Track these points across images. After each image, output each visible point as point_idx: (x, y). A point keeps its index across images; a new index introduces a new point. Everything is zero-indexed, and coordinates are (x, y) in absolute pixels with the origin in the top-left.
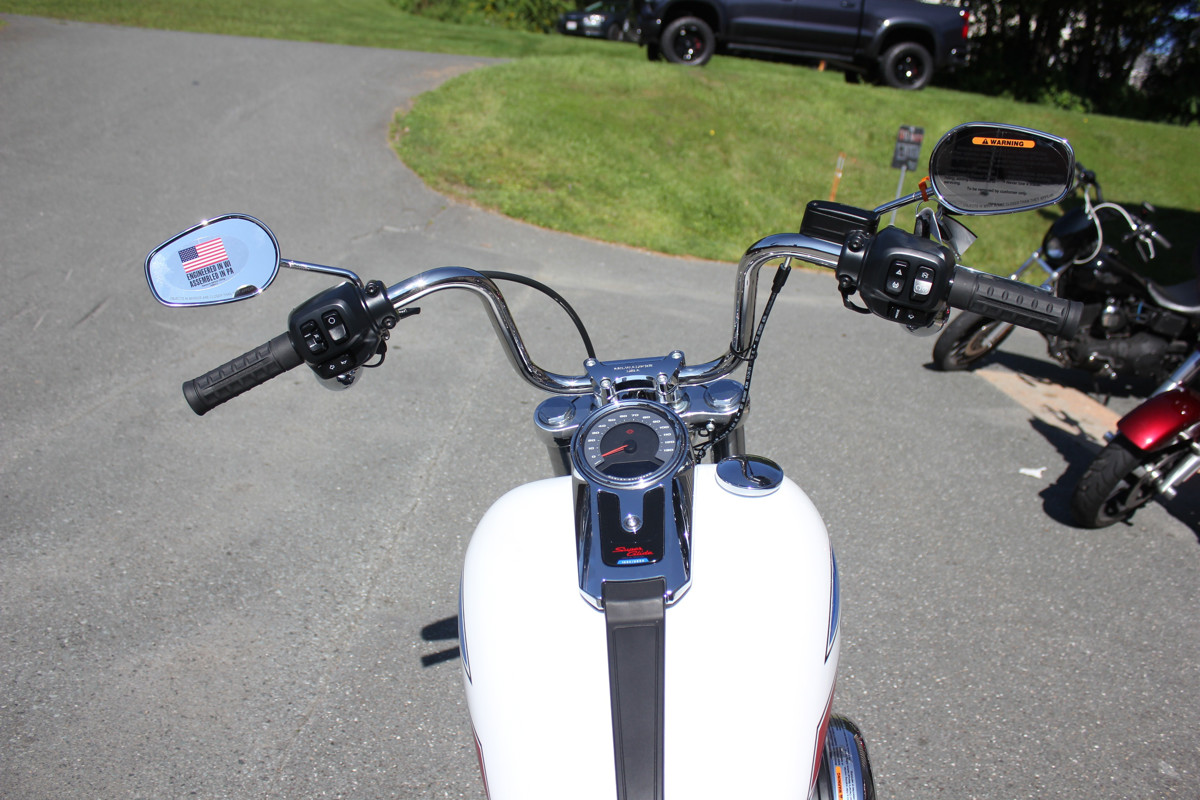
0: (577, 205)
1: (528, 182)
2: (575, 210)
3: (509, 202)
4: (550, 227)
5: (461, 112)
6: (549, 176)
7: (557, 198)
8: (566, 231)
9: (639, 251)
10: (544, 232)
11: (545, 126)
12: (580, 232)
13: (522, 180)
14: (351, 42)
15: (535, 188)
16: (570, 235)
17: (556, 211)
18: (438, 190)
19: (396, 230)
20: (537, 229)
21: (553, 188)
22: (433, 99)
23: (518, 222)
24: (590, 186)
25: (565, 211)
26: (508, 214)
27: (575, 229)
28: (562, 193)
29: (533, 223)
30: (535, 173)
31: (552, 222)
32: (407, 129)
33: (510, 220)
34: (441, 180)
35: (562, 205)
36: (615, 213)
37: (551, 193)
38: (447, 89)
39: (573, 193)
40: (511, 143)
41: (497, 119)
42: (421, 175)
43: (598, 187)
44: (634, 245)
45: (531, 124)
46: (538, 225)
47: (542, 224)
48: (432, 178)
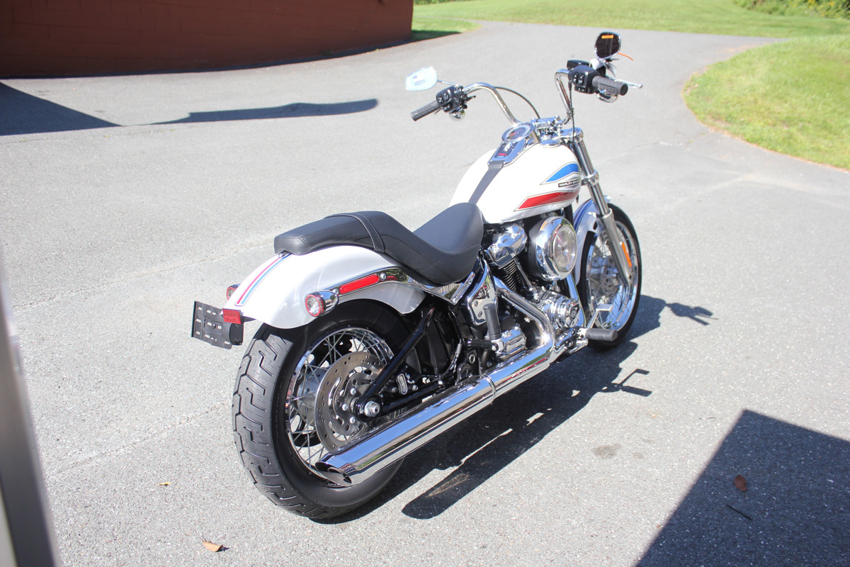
0: (801, 137)
1: (770, 121)
2: (799, 141)
3: (751, 133)
4: (776, 151)
5: (738, 75)
6: (787, 118)
7: (789, 132)
8: (787, 153)
9: (840, 170)
10: (772, 153)
11: (796, 85)
12: (797, 155)
13: (765, 120)
14: (697, 31)
15: (774, 125)
16: (789, 157)
17: (784, 140)
18: (704, 123)
19: (666, 144)
20: (765, 151)
21: (788, 126)
22: (721, 66)
23: (753, 146)
24: (817, 126)
25: (791, 141)
26: (748, 140)
27: (795, 153)
28: (793, 130)
29: (764, 147)
30: (777, 115)
31: (778, 147)
32: (696, 85)
33: (748, 144)
34: (709, 118)
35: (791, 136)
36: (831, 144)
37: (785, 129)
38: (734, 60)
39: (802, 130)
40: (765, 95)
41: (761, 79)
42: (696, 113)
43: (825, 126)
44: (837, 166)
45: (786, 83)
46: (767, 148)
47: (770, 148)
48: (702, 116)
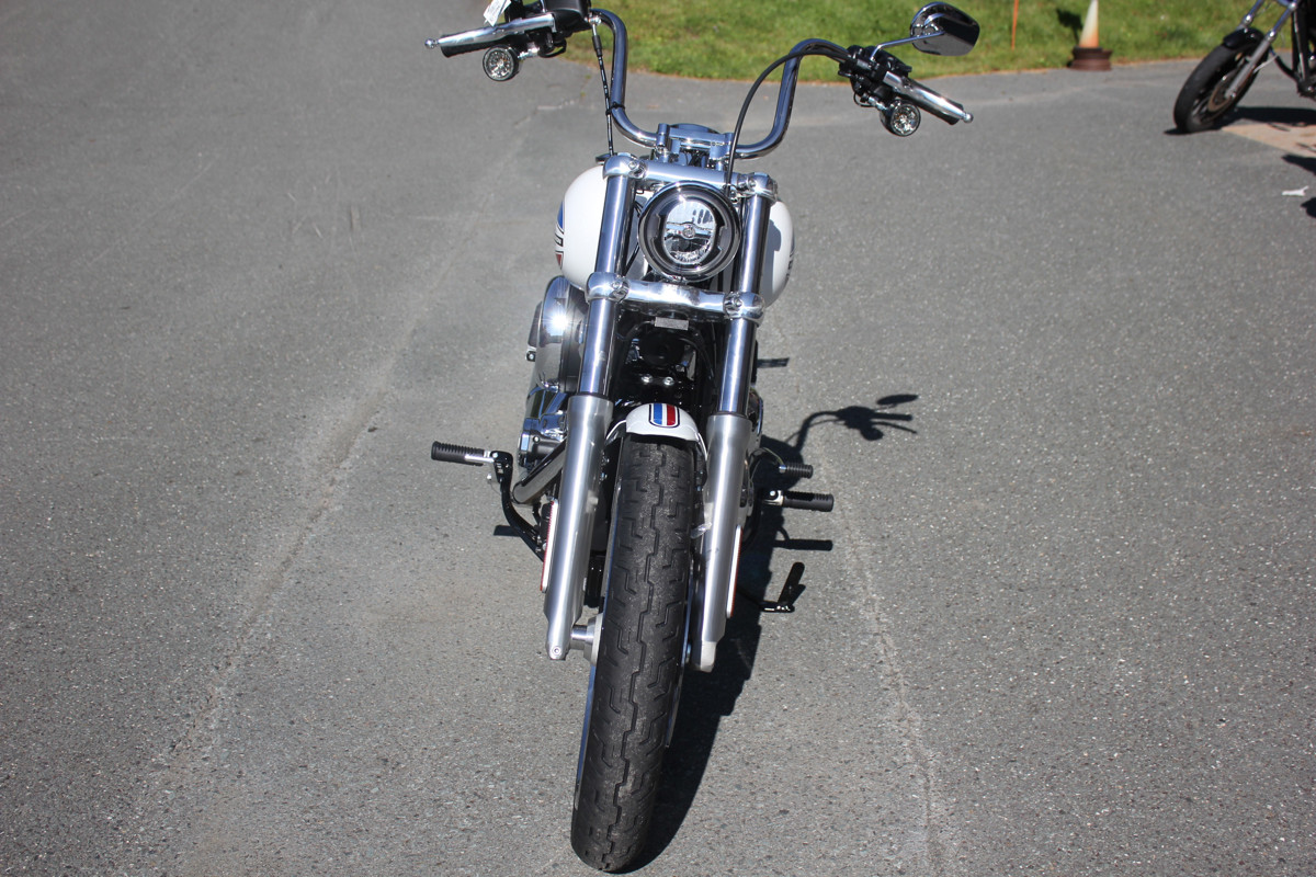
0: (730, 48)
1: (667, 33)
2: (730, 54)
3: (656, 57)
4: (710, 77)
6: (689, 21)
7: (705, 43)
8: (728, 77)
9: (814, 84)
10: (705, 83)
13: (660, 31)
15: (677, 37)
16: (734, 81)
17: (709, 58)
18: (576, 60)
19: (553, 108)
20: (696, 81)
21: (697, 34)
23: (673, 78)
24: (737, 23)
25: (719, 56)
26: (659, 71)
28: (710, 37)
29: (689, 75)
30: (673, 20)
31: (709, 71)
33: (663, 77)
35: (714, 50)
36: (774, 49)
37: (697, 40)
39: (720, 35)
43: (745, 23)
46: (696, 76)
47: (700, 75)
